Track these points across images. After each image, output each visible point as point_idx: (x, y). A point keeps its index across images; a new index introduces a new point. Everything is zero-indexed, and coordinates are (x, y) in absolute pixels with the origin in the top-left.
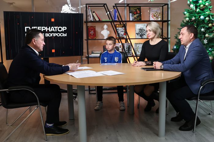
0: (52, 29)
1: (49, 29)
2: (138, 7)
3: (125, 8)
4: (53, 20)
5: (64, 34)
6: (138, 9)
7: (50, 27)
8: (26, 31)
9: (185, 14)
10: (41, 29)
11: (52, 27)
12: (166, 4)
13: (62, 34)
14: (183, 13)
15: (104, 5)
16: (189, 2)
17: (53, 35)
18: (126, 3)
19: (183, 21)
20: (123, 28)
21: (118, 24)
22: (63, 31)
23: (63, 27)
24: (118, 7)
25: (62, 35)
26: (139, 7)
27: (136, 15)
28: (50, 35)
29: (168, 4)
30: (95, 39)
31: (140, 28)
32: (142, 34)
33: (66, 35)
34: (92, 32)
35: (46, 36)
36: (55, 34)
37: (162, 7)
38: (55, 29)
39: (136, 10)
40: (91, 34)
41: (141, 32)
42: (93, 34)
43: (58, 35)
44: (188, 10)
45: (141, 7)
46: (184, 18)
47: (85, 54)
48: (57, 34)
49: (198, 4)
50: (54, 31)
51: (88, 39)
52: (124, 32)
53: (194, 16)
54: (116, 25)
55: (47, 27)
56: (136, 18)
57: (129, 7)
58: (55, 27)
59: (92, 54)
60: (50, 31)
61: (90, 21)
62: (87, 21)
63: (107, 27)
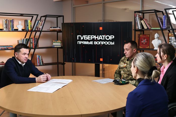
0: (101, 37)
1: (98, 37)
4: (101, 28)
7: (98, 36)
8: (78, 39)
10: (90, 37)
11: (100, 36)
13: (110, 42)
17: (101, 43)
22: (111, 39)
23: (111, 36)
25: (109, 43)
28: (98, 43)
30: (148, 49)
33: (113, 43)
34: (144, 41)
35: (95, 44)
36: (103, 42)
38: (103, 37)
40: (143, 43)
42: (146, 43)
43: (106, 43)
48: (105, 43)
50: (102, 39)
55: (95, 36)
58: (102, 36)
60: (98, 39)
61: (139, 30)
62: (135, 29)
63: (158, 36)
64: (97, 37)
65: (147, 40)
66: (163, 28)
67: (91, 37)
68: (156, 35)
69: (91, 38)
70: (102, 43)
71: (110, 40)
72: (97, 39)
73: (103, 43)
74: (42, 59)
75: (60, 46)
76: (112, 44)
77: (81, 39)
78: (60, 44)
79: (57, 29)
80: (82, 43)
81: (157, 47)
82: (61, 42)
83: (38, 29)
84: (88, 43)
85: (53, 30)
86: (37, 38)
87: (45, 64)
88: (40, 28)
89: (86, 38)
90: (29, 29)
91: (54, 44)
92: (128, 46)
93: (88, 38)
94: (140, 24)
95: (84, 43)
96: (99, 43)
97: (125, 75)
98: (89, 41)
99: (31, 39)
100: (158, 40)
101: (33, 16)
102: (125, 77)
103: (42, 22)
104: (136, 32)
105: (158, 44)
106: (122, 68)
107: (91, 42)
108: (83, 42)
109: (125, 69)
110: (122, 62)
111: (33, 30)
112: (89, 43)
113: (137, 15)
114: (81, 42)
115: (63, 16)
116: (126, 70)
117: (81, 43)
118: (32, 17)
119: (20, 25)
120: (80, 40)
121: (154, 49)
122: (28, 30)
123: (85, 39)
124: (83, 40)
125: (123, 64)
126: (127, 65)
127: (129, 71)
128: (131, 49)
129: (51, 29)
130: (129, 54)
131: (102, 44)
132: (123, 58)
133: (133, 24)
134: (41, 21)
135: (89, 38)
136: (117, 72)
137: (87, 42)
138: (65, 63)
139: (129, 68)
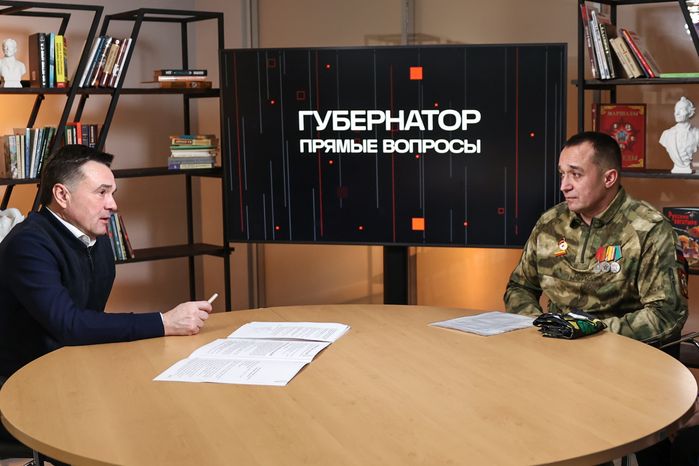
0: (415, 120)
1: (400, 120)
5: (466, 143)
7: (401, 113)
8: (302, 128)
10: (363, 120)
11: (413, 113)
13: (461, 142)
17: (416, 145)
22: (465, 128)
23: (465, 112)
25: (457, 146)
28: (402, 146)
33: (477, 148)
34: (623, 136)
35: (385, 151)
36: (425, 141)
38: (425, 118)
42: (630, 145)
43: (442, 146)
48: (435, 145)
50: (422, 128)
55: (388, 112)
58: (424, 112)
60: (401, 128)
61: (598, 82)
62: (584, 81)
63: (691, 109)
64: (395, 120)
65: (634, 132)
67: (365, 116)
68: (682, 108)
69: (365, 124)
70: (423, 146)
71: (459, 134)
72: (395, 125)
73: (425, 147)
74: (121, 231)
75: (210, 166)
76: (470, 148)
77: (318, 129)
78: (204, 154)
79: (191, 83)
80: (320, 147)
81: (687, 164)
82: (209, 145)
83: (100, 78)
84: (354, 145)
85: (173, 83)
86: (96, 127)
87: (135, 252)
88: (114, 74)
89: (341, 124)
90: (58, 81)
91: (176, 154)
92: (583, 154)
93: (352, 124)
94: (606, 56)
95: (333, 147)
96: (409, 147)
97: (566, 294)
98: (359, 137)
99: (69, 131)
100: (692, 127)
101: (69, 15)
102: (567, 302)
103: (120, 45)
104: (586, 91)
105: (689, 150)
106: (549, 262)
107: (370, 141)
108: (330, 144)
109: (561, 264)
110: (546, 232)
111: (81, 85)
112: (357, 148)
113: (590, 11)
114: (318, 144)
115: (220, 16)
116: (569, 271)
117: (315, 147)
118: (61, 20)
119: (13, 59)
120: (311, 131)
121: (673, 171)
122: (52, 84)
123: (336, 128)
124: (329, 134)
125: (552, 241)
126: (573, 247)
127: (586, 273)
128: (594, 171)
129: (161, 78)
130: (586, 192)
131: (420, 151)
132: (548, 215)
133: (572, 53)
134: (118, 42)
135: (358, 124)
136: (522, 282)
137: (347, 141)
138: (233, 249)
139: (582, 259)
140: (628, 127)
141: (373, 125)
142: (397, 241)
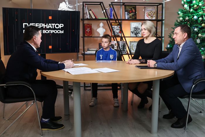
0: (50, 26)
2: (133, 6)
3: (121, 7)
4: (50, 18)
5: (60, 31)
6: (133, 8)
7: (47, 24)
8: (24, 27)
9: (179, 14)
11: (49, 24)
12: (160, 4)
14: (177, 13)
15: (101, 3)
16: (183, 2)
17: (50, 31)
18: (121, 2)
19: (177, 21)
20: (119, 26)
21: (114, 23)
22: (60, 28)
23: (60, 24)
24: (114, 6)
25: (59, 32)
26: (135, 6)
27: (131, 14)
28: (47, 32)
29: (162, 4)
30: (91, 37)
31: (135, 27)
32: (136, 32)
33: (63, 32)
34: (88, 30)
35: (43, 33)
37: (156, 6)
39: (131, 9)
40: (87, 32)
41: (136, 31)
42: (89, 32)
43: (56, 32)
44: (182, 10)
45: (137, 6)
46: (178, 18)
47: (81, 51)
48: (54, 31)
49: (192, 5)
50: (51, 28)
51: (84, 37)
52: (119, 30)
53: (187, 16)
54: (112, 23)
56: (131, 17)
57: (125, 5)
58: (52, 24)
59: (88, 51)
60: (47, 28)
61: (87, 19)
62: (84, 19)
63: (103, 25)
64: (46, 26)
66: (110, 19)
67: (39, 25)
70: (52, 31)
73: (52, 32)
96: (49, 32)
121: (100, 36)
140: (89, 28)
141: (41, 27)
142: (42, 53)
